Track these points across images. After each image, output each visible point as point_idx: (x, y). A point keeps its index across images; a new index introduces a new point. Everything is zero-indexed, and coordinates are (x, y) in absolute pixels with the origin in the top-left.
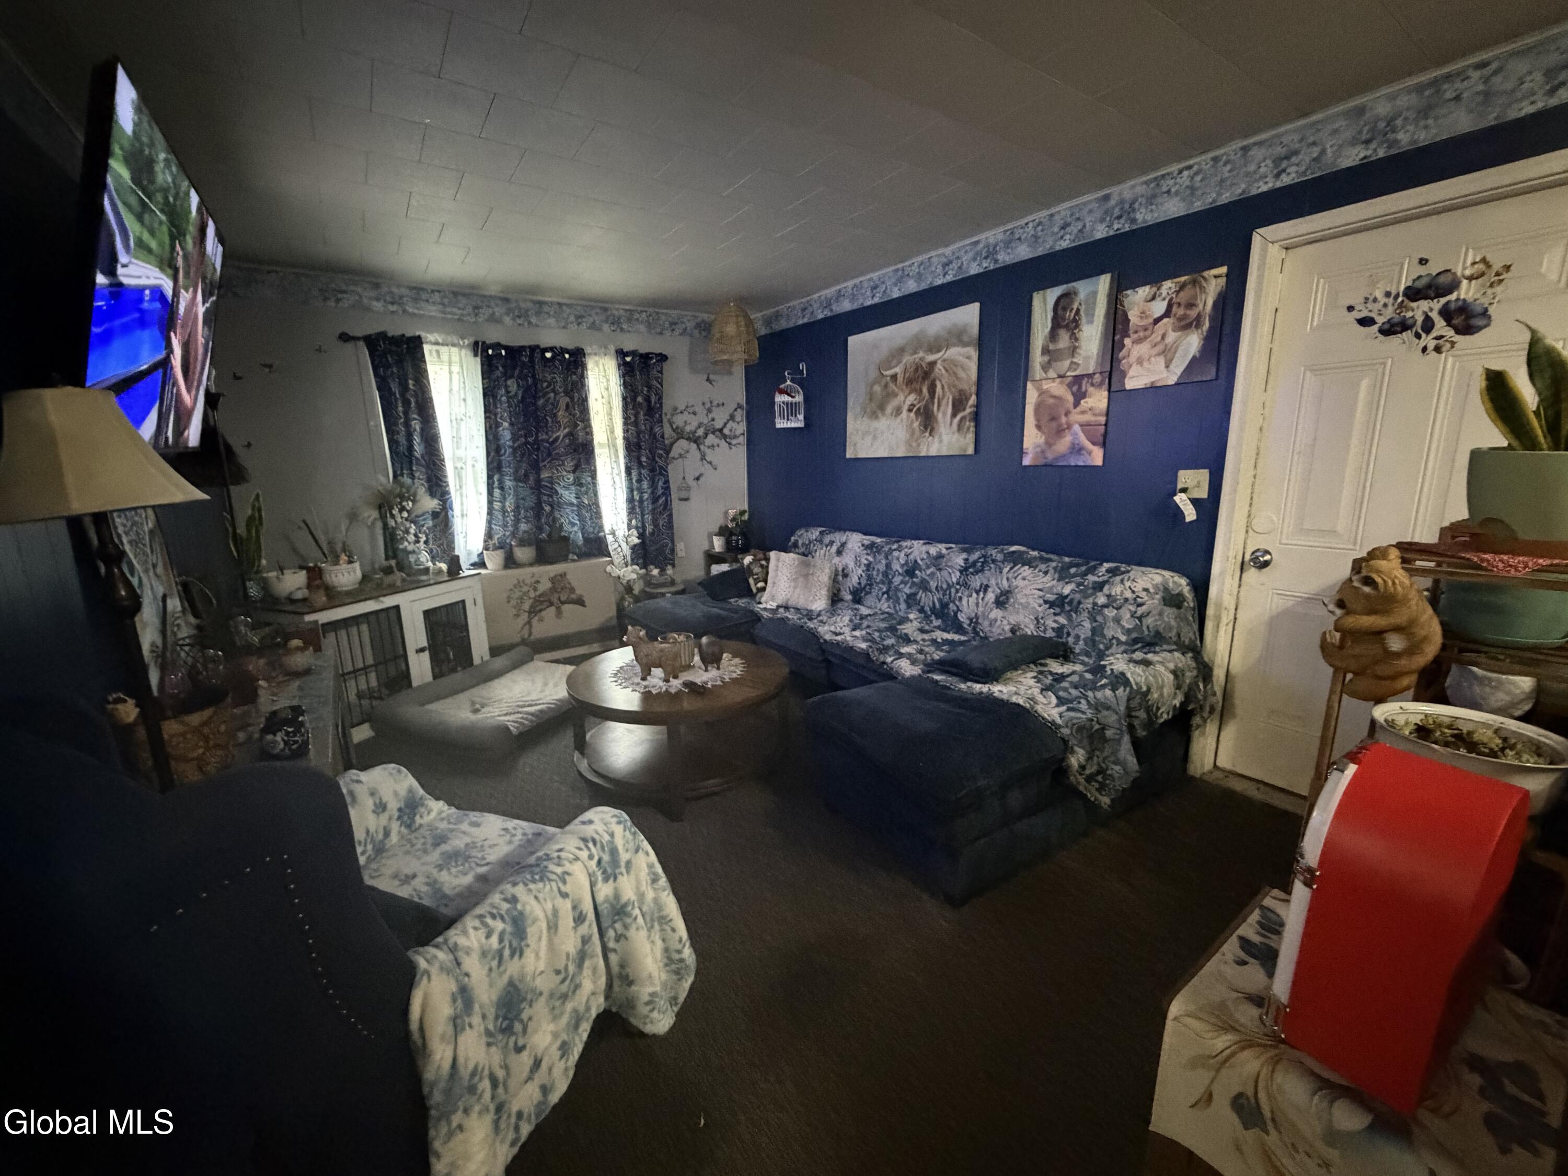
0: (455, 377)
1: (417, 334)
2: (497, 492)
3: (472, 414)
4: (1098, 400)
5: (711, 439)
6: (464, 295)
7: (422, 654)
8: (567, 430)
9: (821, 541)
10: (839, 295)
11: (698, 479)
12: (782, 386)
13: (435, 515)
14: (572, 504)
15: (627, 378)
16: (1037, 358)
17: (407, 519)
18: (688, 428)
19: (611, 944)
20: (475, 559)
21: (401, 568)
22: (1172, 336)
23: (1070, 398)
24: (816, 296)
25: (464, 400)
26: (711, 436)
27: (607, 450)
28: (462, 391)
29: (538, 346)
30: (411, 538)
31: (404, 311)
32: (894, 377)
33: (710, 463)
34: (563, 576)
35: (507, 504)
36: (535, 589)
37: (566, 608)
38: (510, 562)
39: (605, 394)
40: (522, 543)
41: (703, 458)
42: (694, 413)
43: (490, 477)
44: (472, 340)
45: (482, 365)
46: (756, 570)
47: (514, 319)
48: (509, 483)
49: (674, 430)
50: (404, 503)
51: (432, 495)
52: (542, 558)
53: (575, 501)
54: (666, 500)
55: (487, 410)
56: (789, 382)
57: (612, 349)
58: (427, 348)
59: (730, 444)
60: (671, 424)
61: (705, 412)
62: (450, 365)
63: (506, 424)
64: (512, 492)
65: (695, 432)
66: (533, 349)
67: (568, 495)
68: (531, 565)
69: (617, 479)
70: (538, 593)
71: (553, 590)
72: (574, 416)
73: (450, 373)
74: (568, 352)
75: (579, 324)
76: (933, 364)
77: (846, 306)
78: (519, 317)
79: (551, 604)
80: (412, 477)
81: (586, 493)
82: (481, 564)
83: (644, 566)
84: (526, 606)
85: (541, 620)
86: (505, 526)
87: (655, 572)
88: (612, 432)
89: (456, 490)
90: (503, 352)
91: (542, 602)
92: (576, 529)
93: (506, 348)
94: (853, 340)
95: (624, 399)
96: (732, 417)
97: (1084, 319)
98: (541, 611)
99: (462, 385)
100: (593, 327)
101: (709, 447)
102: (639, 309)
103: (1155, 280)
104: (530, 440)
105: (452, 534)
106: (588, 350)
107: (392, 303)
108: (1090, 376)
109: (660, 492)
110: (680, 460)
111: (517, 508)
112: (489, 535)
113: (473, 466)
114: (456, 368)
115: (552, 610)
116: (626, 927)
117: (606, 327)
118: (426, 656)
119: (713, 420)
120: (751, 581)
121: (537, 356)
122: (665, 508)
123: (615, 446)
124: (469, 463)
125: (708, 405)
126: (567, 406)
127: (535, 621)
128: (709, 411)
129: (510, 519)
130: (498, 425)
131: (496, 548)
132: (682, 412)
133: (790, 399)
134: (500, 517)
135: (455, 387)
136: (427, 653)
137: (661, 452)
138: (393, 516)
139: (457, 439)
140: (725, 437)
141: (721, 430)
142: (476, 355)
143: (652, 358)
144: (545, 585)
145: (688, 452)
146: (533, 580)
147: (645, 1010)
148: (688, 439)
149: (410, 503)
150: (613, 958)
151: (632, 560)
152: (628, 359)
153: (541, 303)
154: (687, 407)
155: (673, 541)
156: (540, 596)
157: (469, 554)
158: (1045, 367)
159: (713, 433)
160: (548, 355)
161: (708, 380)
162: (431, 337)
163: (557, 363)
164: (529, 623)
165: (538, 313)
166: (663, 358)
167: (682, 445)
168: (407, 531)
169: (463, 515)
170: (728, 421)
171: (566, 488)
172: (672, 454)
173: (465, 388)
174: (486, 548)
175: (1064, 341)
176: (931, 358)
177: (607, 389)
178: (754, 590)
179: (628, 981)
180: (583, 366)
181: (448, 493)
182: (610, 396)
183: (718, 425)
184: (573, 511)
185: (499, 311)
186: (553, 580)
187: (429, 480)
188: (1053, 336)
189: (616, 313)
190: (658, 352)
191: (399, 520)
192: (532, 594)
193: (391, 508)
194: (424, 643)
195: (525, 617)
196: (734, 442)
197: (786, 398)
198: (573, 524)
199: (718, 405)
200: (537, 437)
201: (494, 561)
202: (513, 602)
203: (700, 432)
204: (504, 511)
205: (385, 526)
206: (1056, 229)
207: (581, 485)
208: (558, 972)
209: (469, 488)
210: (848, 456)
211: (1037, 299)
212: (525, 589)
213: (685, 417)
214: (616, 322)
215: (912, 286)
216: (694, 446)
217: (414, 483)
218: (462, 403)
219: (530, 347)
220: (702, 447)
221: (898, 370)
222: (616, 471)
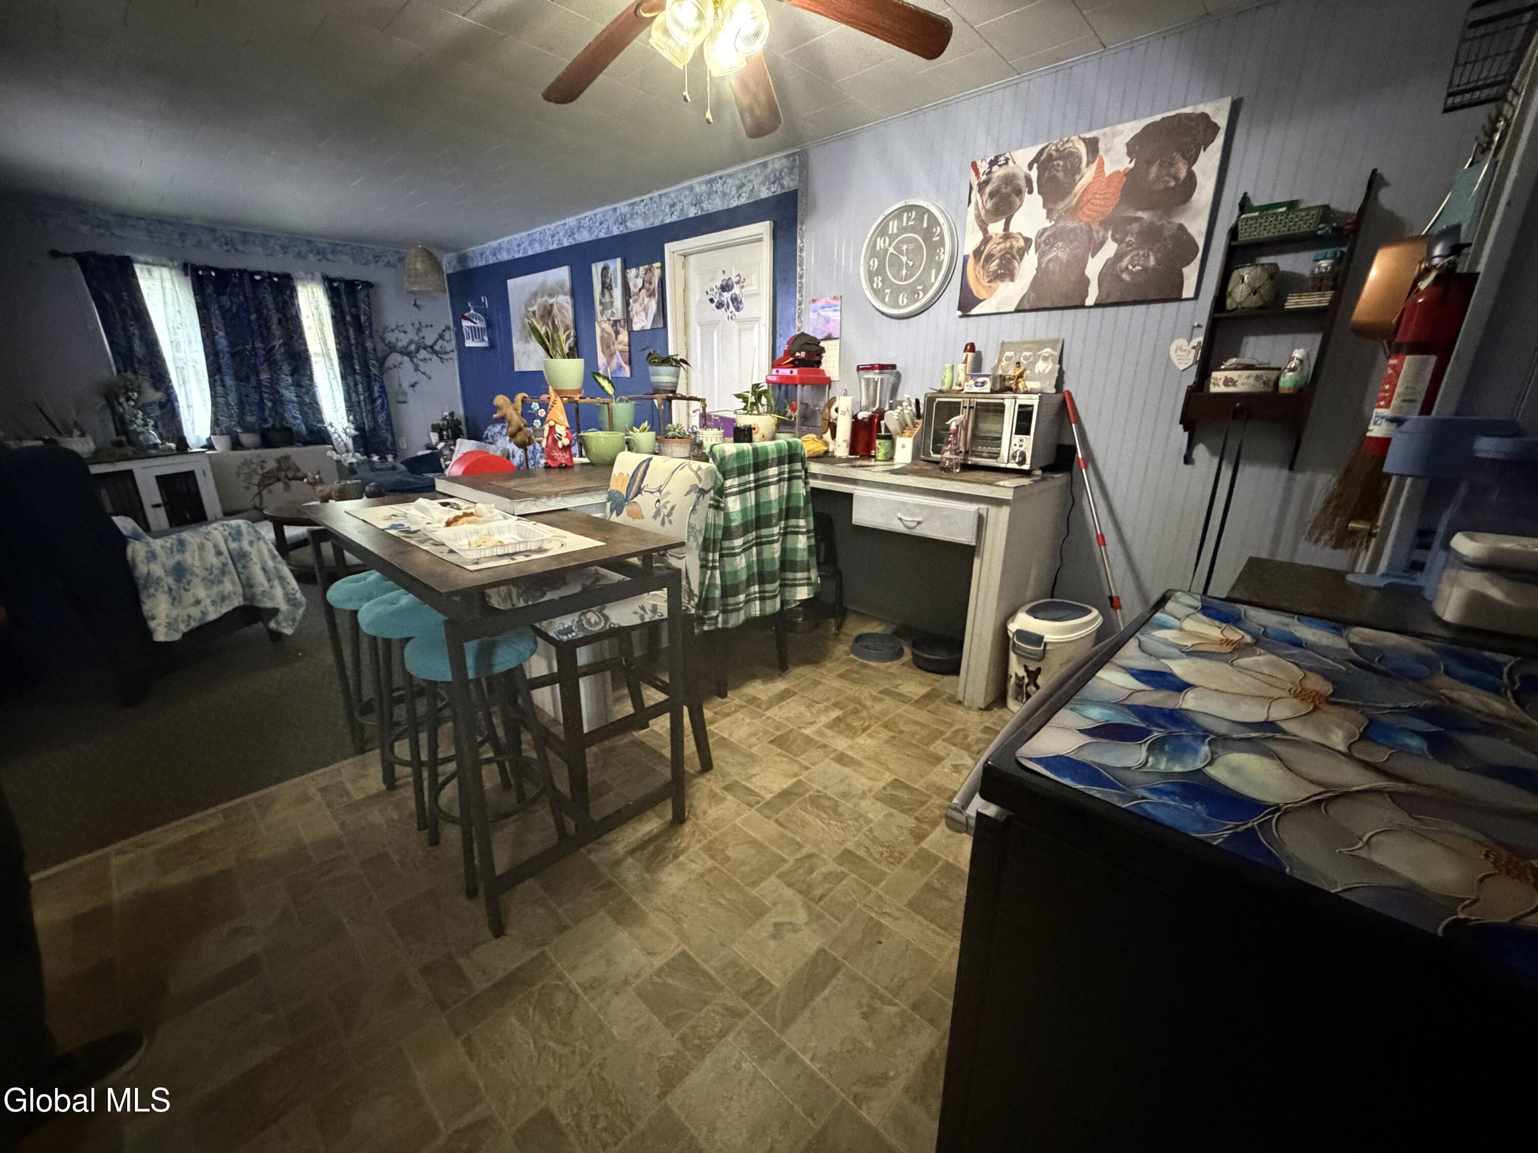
0: (168, 292)
1: (127, 254)
2: (219, 389)
3: (188, 323)
4: (624, 337)
5: (423, 354)
6: (170, 223)
7: (157, 509)
8: (281, 341)
9: (500, 433)
10: (500, 248)
11: (413, 386)
12: (466, 314)
13: (162, 405)
14: (292, 402)
15: (336, 300)
16: (598, 308)
17: (133, 407)
18: (400, 344)
19: (241, 570)
20: (204, 443)
21: (131, 443)
22: (646, 300)
23: (613, 334)
24: (487, 245)
25: (179, 312)
26: (422, 352)
27: (322, 359)
28: (176, 304)
29: (245, 270)
30: (140, 422)
31: (112, 234)
32: (534, 312)
33: (424, 373)
34: (287, 458)
35: (230, 398)
36: (263, 468)
37: (294, 483)
38: (236, 445)
39: (315, 311)
40: (248, 429)
41: (417, 369)
42: (405, 332)
43: (211, 376)
44: (181, 262)
45: (193, 283)
46: (446, 452)
47: (221, 246)
48: (229, 381)
49: (386, 345)
50: (130, 394)
51: (157, 389)
52: (267, 442)
53: (295, 399)
54: (383, 401)
55: (202, 321)
56: (472, 311)
57: (318, 276)
58: (138, 268)
59: (441, 358)
60: (383, 340)
61: (415, 331)
62: (162, 282)
63: (221, 333)
64: (233, 389)
65: (407, 347)
66: (242, 272)
67: (289, 394)
68: (256, 448)
69: (334, 382)
70: (265, 471)
71: (279, 469)
72: (288, 329)
73: (163, 288)
74: (276, 275)
75: (285, 253)
76: (552, 305)
77: (504, 257)
78: (226, 244)
79: (279, 480)
80: (135, 372)
81: (307, 393)
82: (210, 446)
83: (367, 453)
84: (256, 480)
85: (270, 492)
86: (230, 416)
87: (375, 458)
88: (325, 344)
89: (180, 386)
90: (213, 274)
91: (270, 478)
92: (298, 421)
93: (215, 269)
94: (510, 282)
95: (334, 317)
96: (441, 337)
97: (613, 286)
98: (271, 484)
99: (176, 299)
100: (299, 255)
101: (421, 360)
102: (342, 243)
103: (637, 267)
104: (248, 347)
105: (180, 422)
106: (295, 274)
107: (99, 227)
108: (619, 321)
109: (377, 394)
110: (395, 370)
111: (241, 403)
112: (215, 422)
113: (194, 366)
114: (168, 284)
115: (280, 485)
116: (247, 562)
117: (311, 256)
118: (162, 512)
119: (423, 338)
120: (442, 460)
121: (246, 279)
122: (382, 408)
123: (329, 355)
124: (190, 364)
125: (417, 326)
126: (280, 321)
127: (264, 492)
128: (419, 330)
129: (235, 410)
130: (215, 334)
131: (222, 434)
132: (392, 331)
133: (472, 324)
134: (225, 409)
135: (169, 299)
136: (163, 508)
137: (373, 362)
138: (120, 404)
139: (176, 346)
140: (436, 353)
141: (432, 347)
142: (186, 274)
143: (358, 285)
144: (271, 465)
145: (401, 363)
146: (260, 460)
147: (259, 597)
148: (401, 353)
149: (136, 394)
150: (242, 577)
151: (355, 448)
152: (335, 284)
153: (245, 234)
154: (397, 326)
155: (393, 436)
156: (267, 473)
157: (198, 439)
158: (602, 313)
159: (425, 348)
160: (258, 278)
161: (415, 305)
162: (141, 258)
163: (266, 285)
164: (259, 494)
165: (244, 242)
166: (368, 285)
167: (395, 358)
168: (136, 416)
169: (188, 406)
170: (438, 340)
171: (287, 389)
172: (386, 365)
173: (178, 301)
174: (213, 433)
175: (607, 299)
176: (551, 301)
177: (317, 308)
178: (444, 466)
179: (251, 586)
180: (293, 290)
181: (172, 387)
182: (320, 314)
183: (429, 342)
184: (294, 407)
185: (206, 238)
186: (279, 461)
187: (152, 377)
188: (603, 294)
189: (320, 245)
190: (363, 279)
191: (127, 407)
192: (260, 472)
193: (117, 398)
194: (159, 500)
195: (255, 489)
196: (445, 357)
197: (470, 324)
198: (295, 418)
199: (427, 326)
200: (253, 345)
201: (221, 444)
202: (243, 477)
203: (413, 347)
204: (228, 404)
205: (114, 412)
206: (598, 224)
207: (301, 386)
208: (206, 569)
209: (192, 384)
210: (516, 370)
211: (593, 266)
212: (253, 467)
213: (397, 334)
214: (320, 252)
215: (538, 249)
216: (406, 359)
217: (137, 378)
218: (178, 315)
219: (239, 270)
220: (415, 360)
221: (535, 308)
222: (332, 376)
